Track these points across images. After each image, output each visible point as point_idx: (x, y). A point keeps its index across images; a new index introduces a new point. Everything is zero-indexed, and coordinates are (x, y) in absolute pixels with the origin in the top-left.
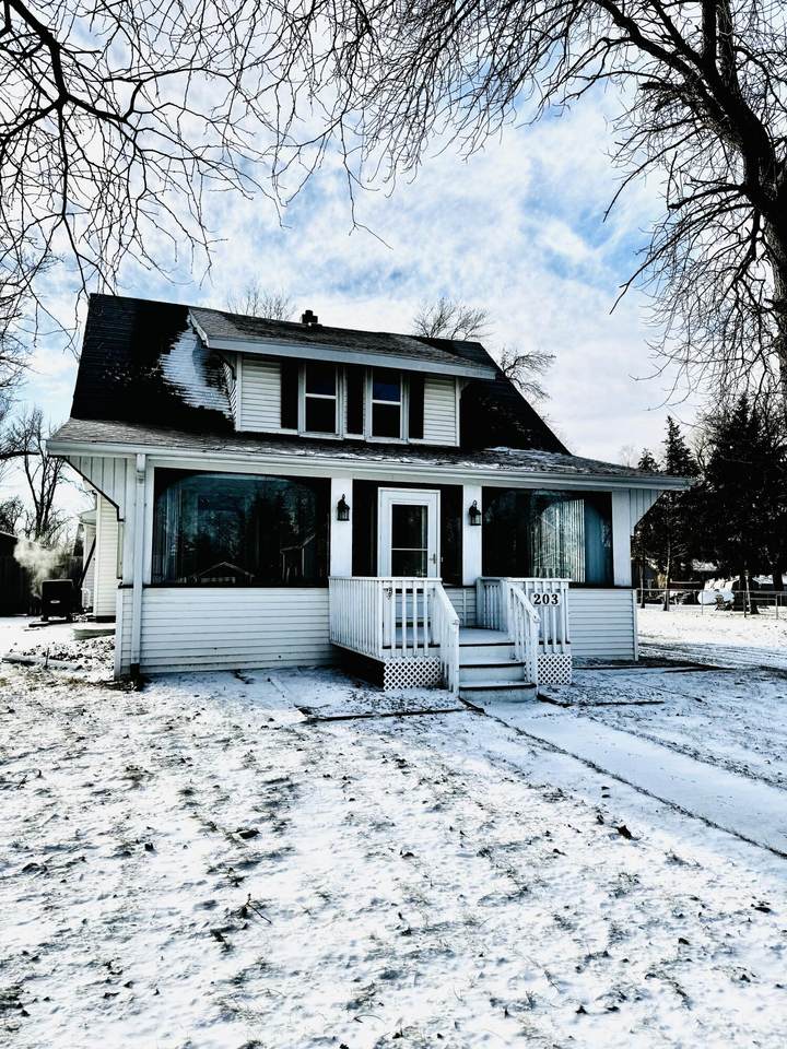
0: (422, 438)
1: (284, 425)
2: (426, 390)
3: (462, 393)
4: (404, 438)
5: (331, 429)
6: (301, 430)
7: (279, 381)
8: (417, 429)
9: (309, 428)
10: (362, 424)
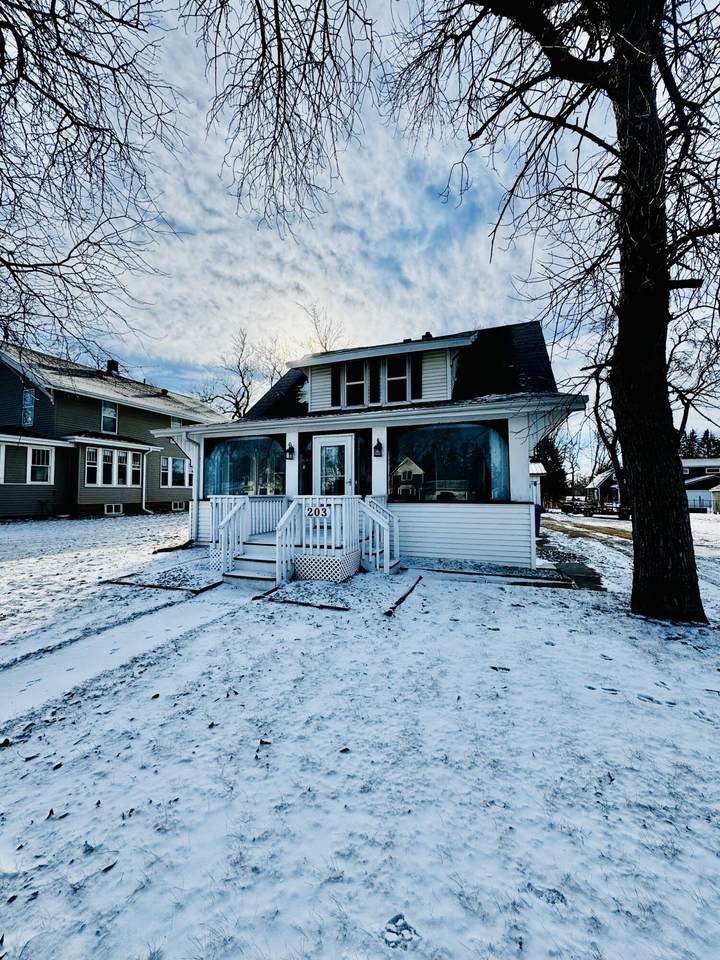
0: (420, 397)
1: (333, 405)
4: (409, 400)
5: (362, 402)
6: (343, 406)
7: (330, 379)
8: (417, 393)
9: (349, 404)
10: (379, 396)
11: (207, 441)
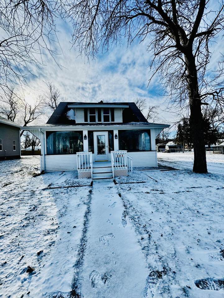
0: (114, 121)
1: (85, 121)
2: (115, 111)
3: (123, 111)
4: (110, 122)
5: (95, 121)
6: (89, 122)
7: (84, 113)
8: (113, 120)
9: (90, 122)
10: (101, 120)
11: (47, 132)
